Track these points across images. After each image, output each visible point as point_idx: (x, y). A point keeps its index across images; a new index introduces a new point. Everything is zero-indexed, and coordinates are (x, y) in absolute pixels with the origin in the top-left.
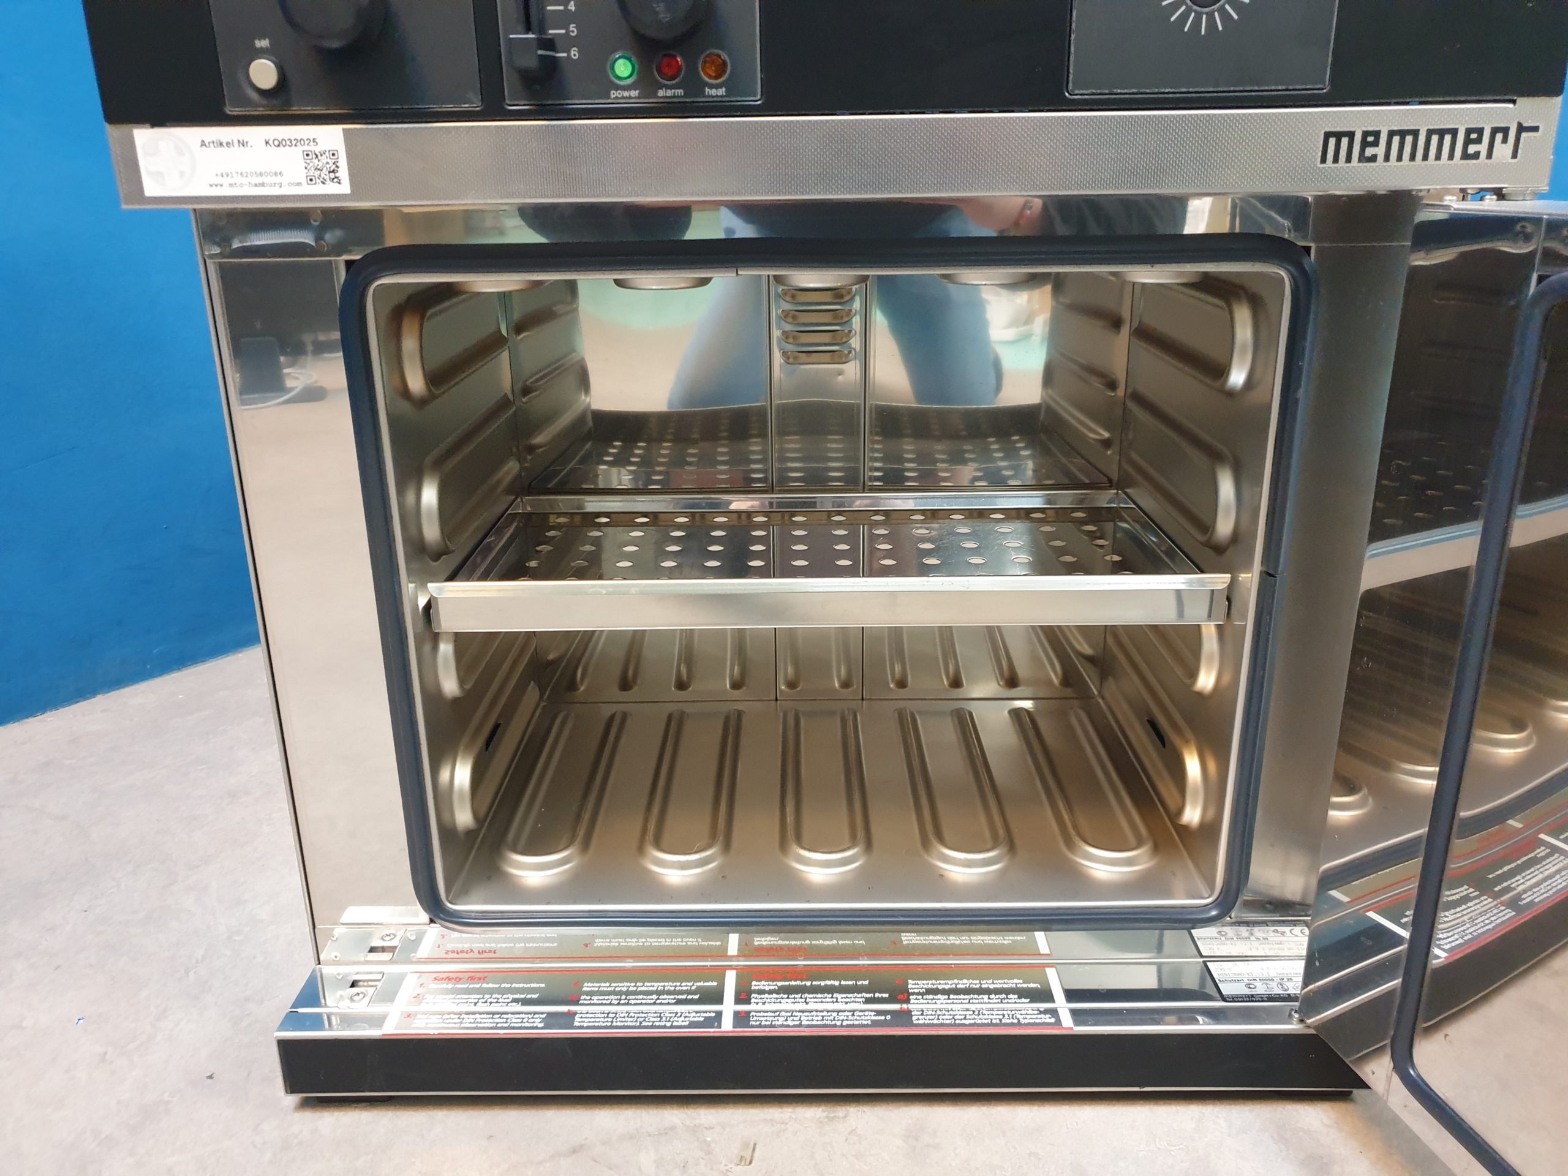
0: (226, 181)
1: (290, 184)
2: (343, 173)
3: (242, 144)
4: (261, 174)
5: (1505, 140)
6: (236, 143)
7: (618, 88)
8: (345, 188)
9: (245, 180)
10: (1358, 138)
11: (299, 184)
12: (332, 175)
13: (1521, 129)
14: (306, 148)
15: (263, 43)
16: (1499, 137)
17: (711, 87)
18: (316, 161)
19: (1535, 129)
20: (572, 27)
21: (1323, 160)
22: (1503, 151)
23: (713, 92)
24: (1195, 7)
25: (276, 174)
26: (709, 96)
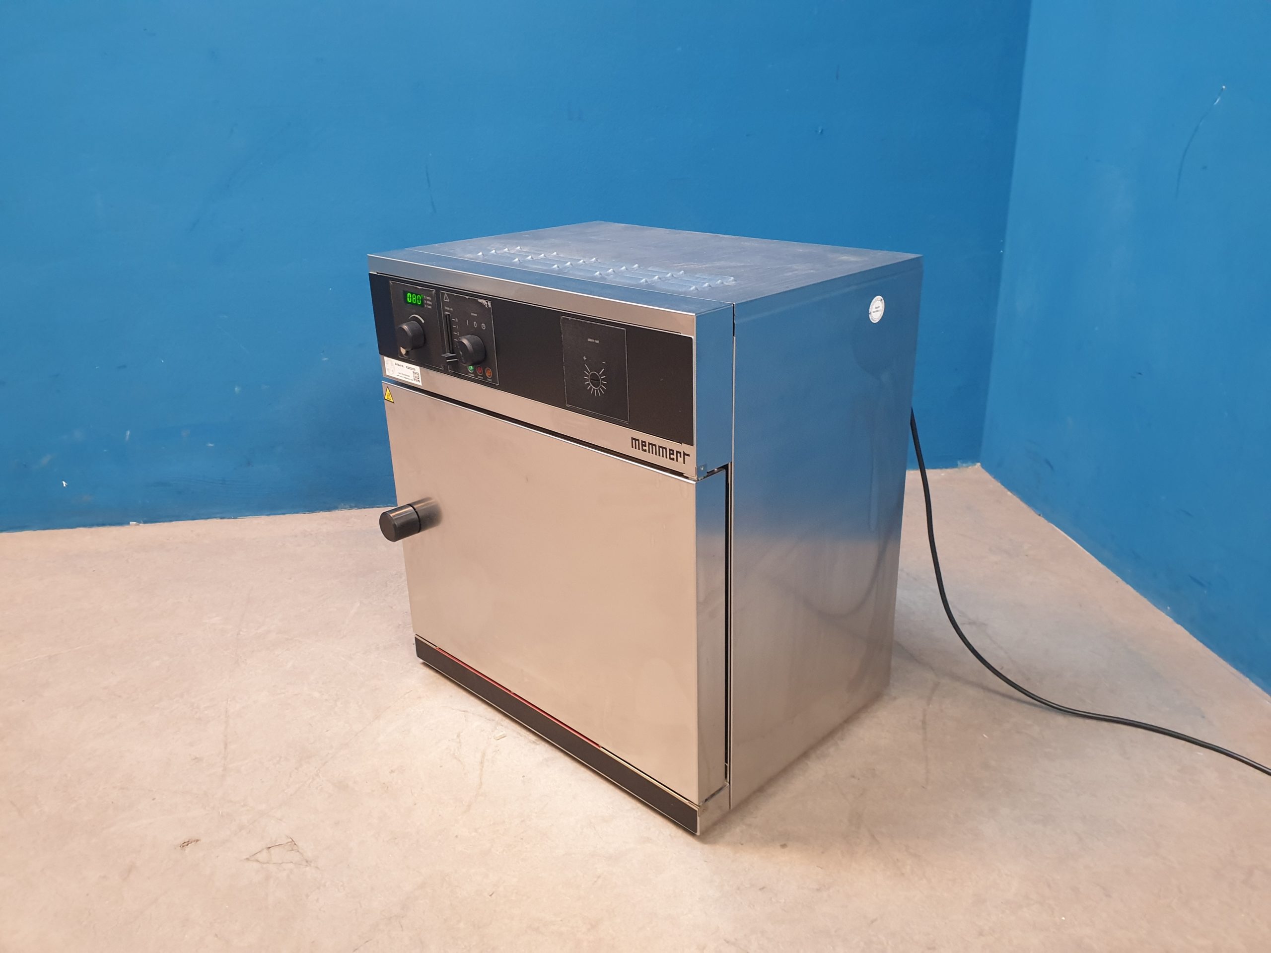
0: (400, 375)
1: (410, 379)
2: (420, 380)
5: (681, 457)
6: (401, 365)
7: (470, 373)
8: (420, 384)
9: (403, 376)
10: (640, 442)
12: (418, 380)
13: (685, 454)
14: (413, 371)
16: (679, 454)
17: (489, 379)
18: (415, 375)
19: (689, 455)
21: (632, 447)
22: (681, 460)
24: (593, 387)
25: (408, 376)
26: (489, 382)
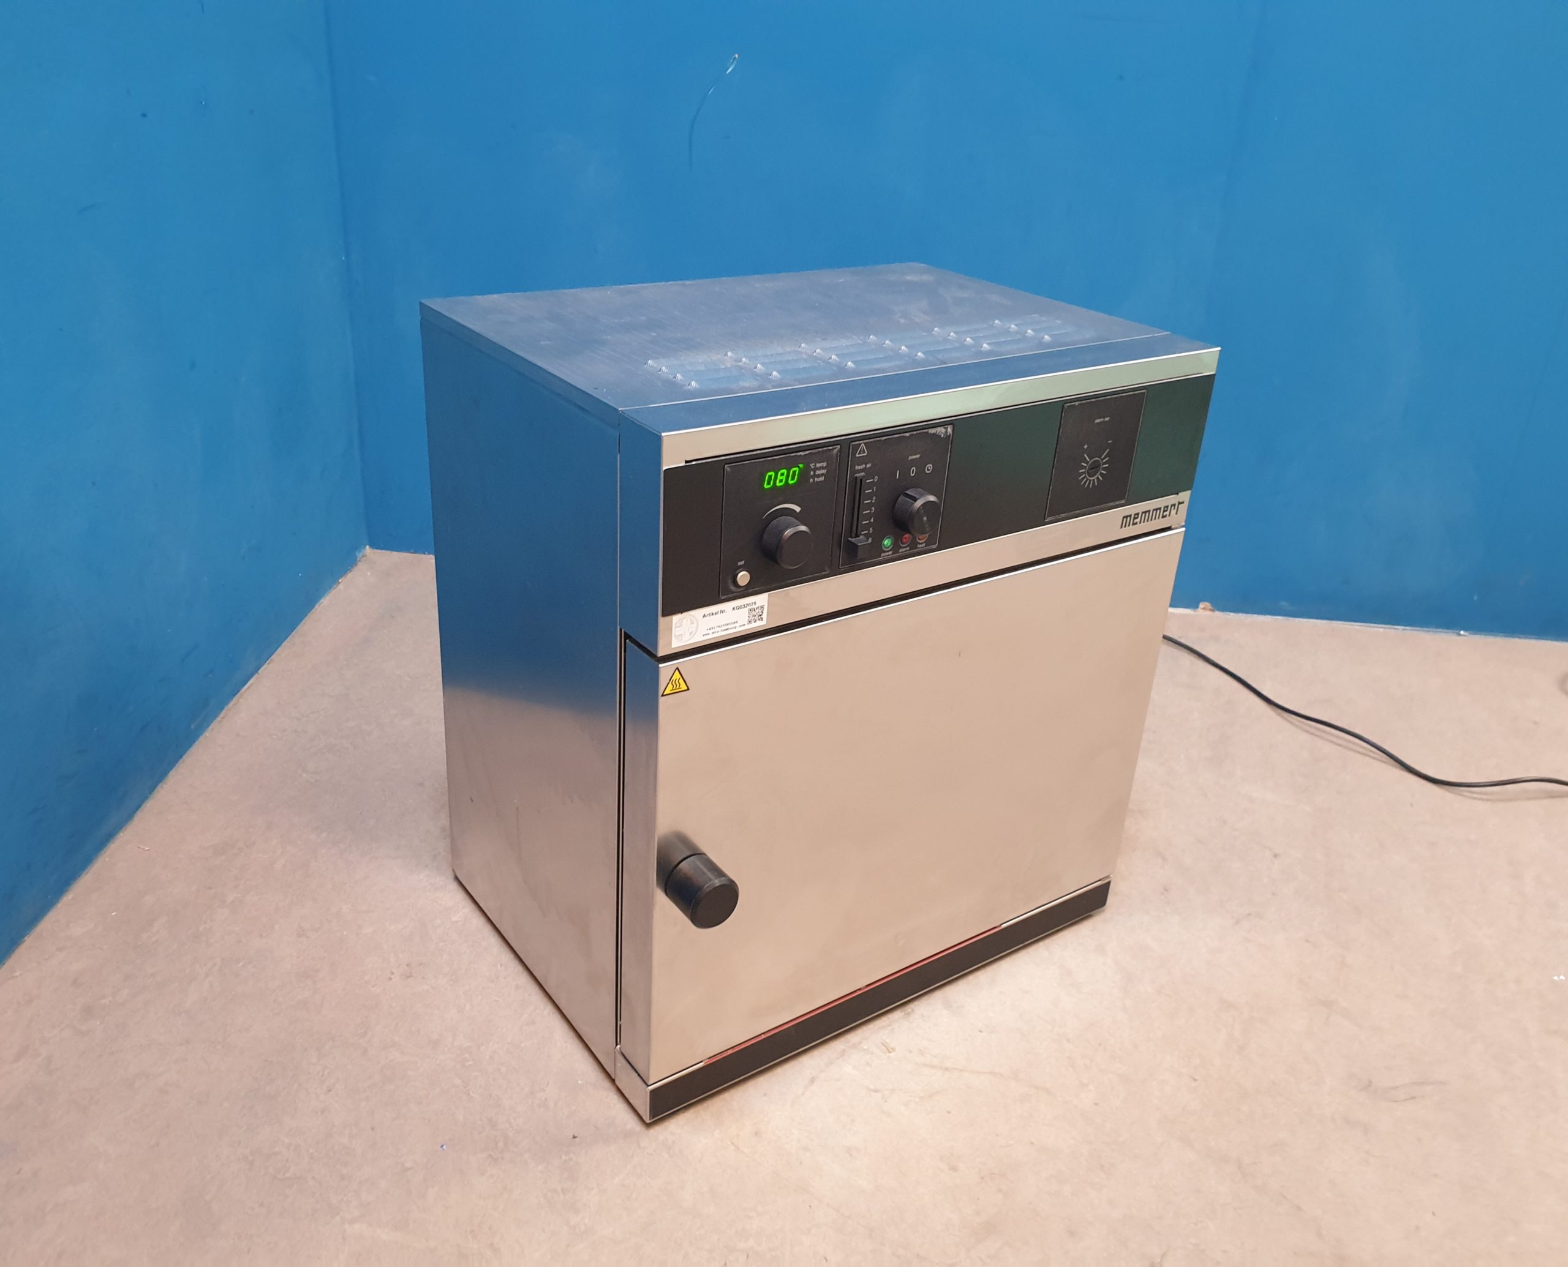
0: (711, 631)
1: (740, 626)
2: (765, 614)
3: (722, 612)
4: (728, 624)
5: (1174, 509)
6: (719, 612)
7: (885, 552)
9: (720, 629)
10: (1133, 516)
11: (744, 625)
12: (760, 617)
13: (1179, 504)
14: (751, 607)
15: (742, 563)
17: (920, 544)
18: (753, 612)
19: (1183, 503)
20: (871, 529)
21: (1121, 527)
22: (1173, 512)
23: (920, 546)
24: (1089, 478)
25: (735, 623)
26: (919, 548)
